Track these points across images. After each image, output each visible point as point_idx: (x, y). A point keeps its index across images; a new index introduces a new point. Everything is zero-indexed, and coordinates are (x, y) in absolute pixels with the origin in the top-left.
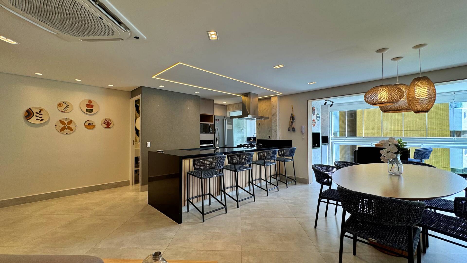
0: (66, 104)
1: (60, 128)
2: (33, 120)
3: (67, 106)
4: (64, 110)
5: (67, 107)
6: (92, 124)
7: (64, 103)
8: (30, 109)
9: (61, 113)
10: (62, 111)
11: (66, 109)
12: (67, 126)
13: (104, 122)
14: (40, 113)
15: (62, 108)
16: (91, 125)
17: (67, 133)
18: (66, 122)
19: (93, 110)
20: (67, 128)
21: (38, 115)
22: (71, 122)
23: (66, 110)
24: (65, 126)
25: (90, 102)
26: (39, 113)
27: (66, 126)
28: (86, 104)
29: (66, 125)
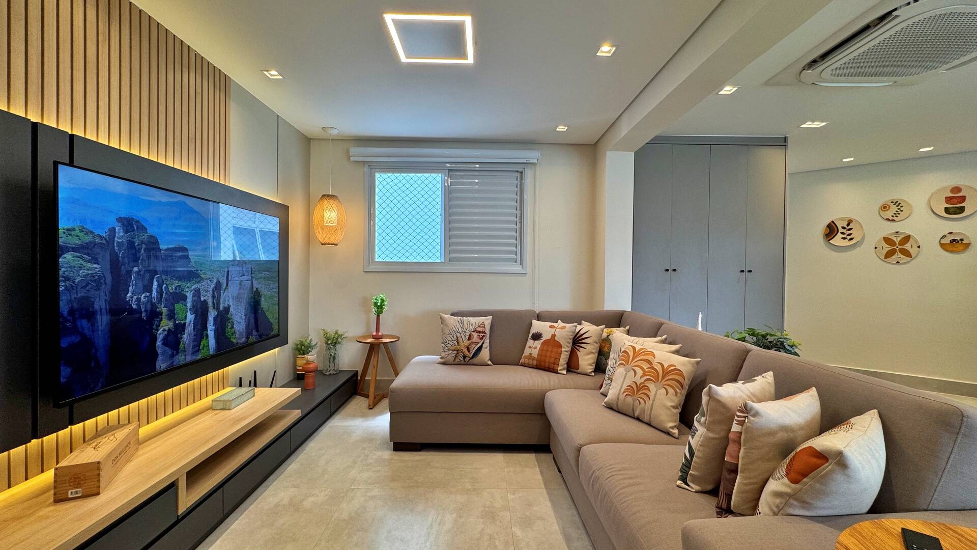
0: (898, 203)
1: (885, 252)
2: (837, 240)
3: (899, 207)
4: (893, 216)
5: (899, 209)
6: (962, 240)
7: (892, 202)
8: (833, 222)
9: (889, 223)
10: (888, 220)
11: (896, 214)
12: (899, 247)
14: (849, 227)
15: (889, 214)
16: (958, 242)
17: (898, 262)
18: (897, 239)
19: (964, 207)
20: (898, 251)
21: (844, 231)
22: (907, 238)
23: (897, 216)
24: (895, 247)
25: (957, 189)
26: (846, 227)
27: (897, 247)
28: (946, 197)
29: (897, 245)
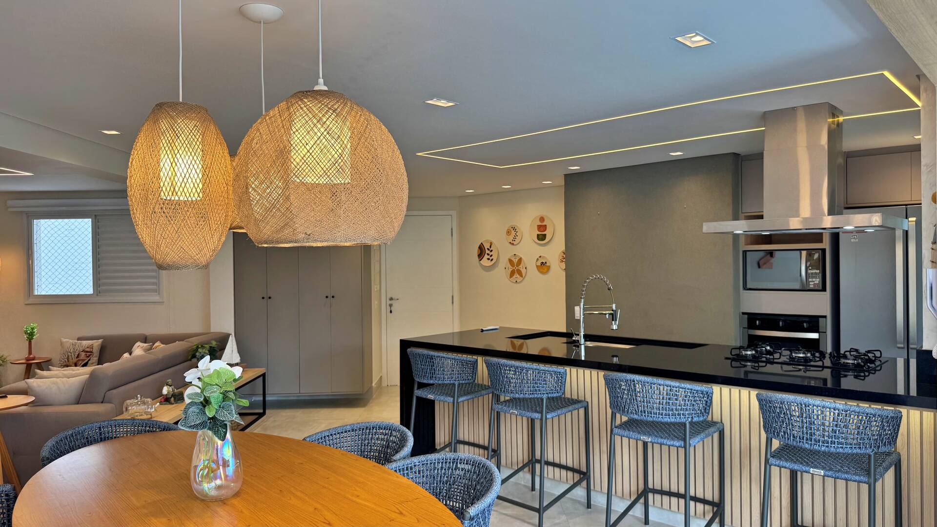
0: (515, 228)
1: (510, 272)
2: (485, 262)
3: (516, 232)
5: (515, 234)
6: (546, 263)
7: (512, 228)
8: (482, 243)
9: (510, 245)
10: (510, 243)
11: (514, 239)
13: (561, 258)
14: (491, 249)
15: (511, 238)
16: (544, 264)
17: (516, 282)
18: (515, 261)
19: (546, 235)
20: (516, 271)
21: (488, 252)
22: (520, 261)
23: (515, 241)
25: (542, 219)
26: (489, 249)
27: (516, 268)
28: (538, 226)
